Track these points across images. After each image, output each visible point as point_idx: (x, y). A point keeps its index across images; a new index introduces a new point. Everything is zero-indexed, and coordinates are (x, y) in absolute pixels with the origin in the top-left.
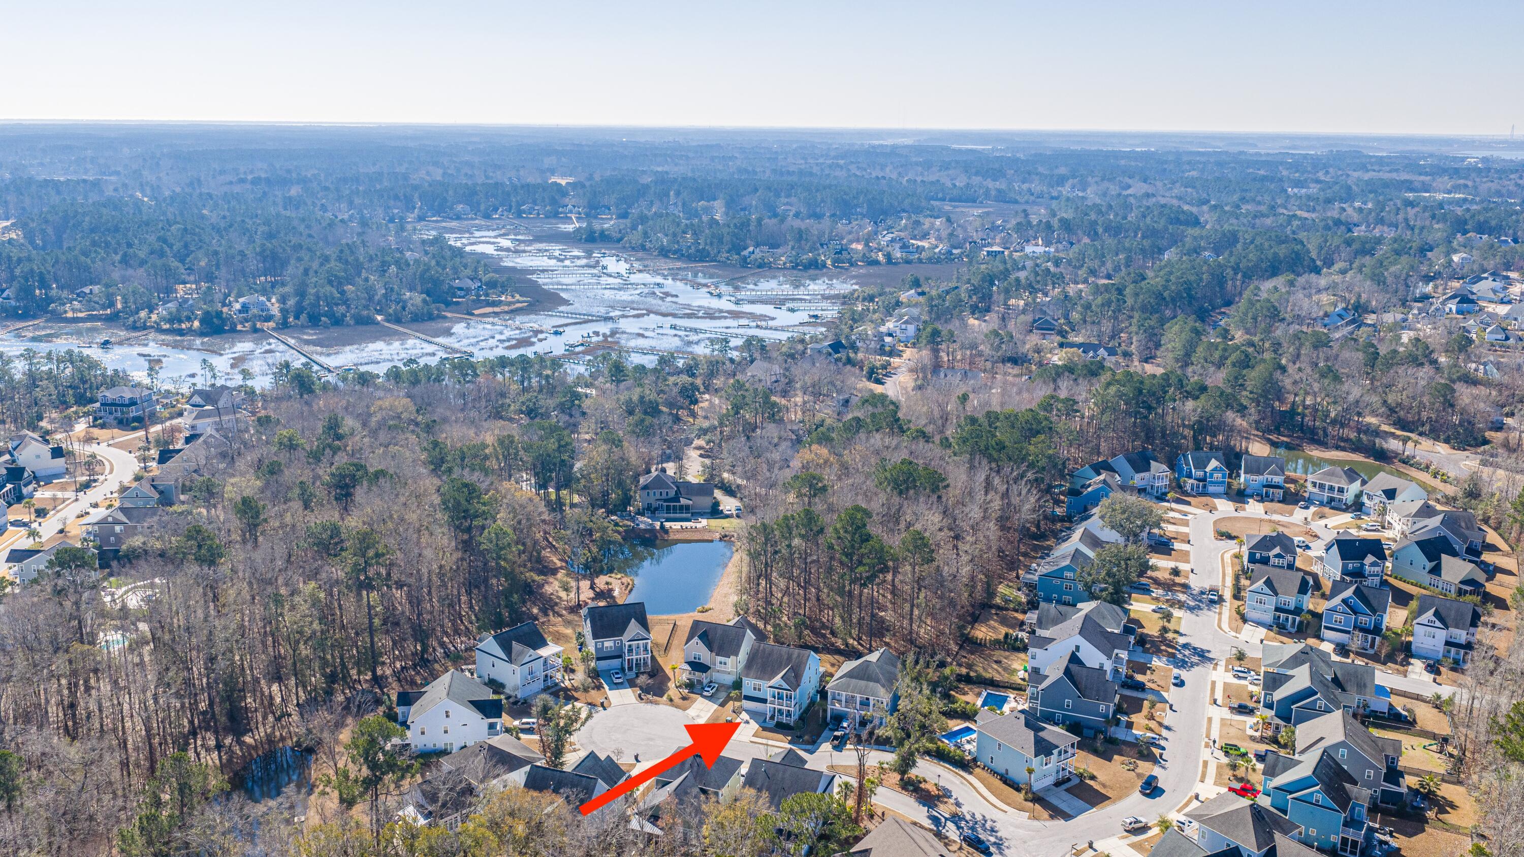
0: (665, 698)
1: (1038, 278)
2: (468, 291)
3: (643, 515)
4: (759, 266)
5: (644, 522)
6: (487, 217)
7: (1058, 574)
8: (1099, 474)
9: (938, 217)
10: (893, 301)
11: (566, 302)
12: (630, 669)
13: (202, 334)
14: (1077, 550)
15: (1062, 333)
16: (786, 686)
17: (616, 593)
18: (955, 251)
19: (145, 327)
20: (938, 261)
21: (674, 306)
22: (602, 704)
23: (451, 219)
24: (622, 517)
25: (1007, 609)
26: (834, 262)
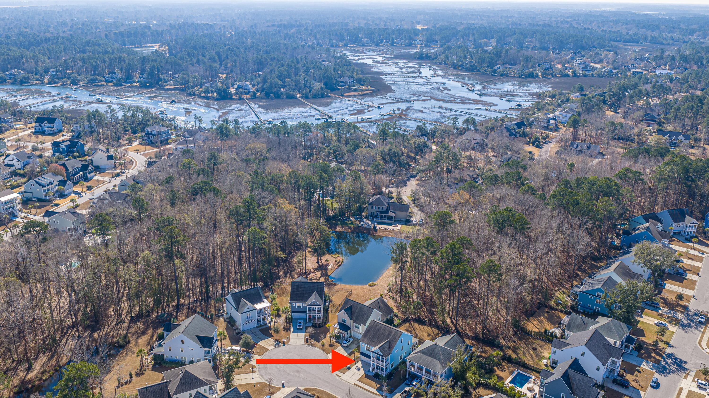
0: (320, 343)
1: (655, 90)
2: (346, 83)
3: (367, 218)
4: (502, 75)
5: (367, 223)
6: (377, 45)
7: (592, 293)
8: (648, 222)
9: (611, 51)
10: (565, 99)
11: (392, 91)
12: (310, 320)
13: (217, 99)
14: (610, 278)
15: (660, 124)
16: (380, 353)
17: (329, 267)
18: (614, 71)
19: (194, 95)
20: (603, 76)
21: (446, 95)
22: (284, 343)
23: (360, 46)
24: (356, 219)
25: (556, 310)
26: (543, 74)
